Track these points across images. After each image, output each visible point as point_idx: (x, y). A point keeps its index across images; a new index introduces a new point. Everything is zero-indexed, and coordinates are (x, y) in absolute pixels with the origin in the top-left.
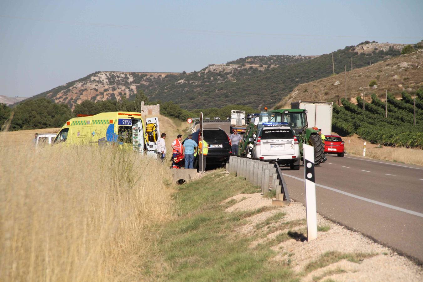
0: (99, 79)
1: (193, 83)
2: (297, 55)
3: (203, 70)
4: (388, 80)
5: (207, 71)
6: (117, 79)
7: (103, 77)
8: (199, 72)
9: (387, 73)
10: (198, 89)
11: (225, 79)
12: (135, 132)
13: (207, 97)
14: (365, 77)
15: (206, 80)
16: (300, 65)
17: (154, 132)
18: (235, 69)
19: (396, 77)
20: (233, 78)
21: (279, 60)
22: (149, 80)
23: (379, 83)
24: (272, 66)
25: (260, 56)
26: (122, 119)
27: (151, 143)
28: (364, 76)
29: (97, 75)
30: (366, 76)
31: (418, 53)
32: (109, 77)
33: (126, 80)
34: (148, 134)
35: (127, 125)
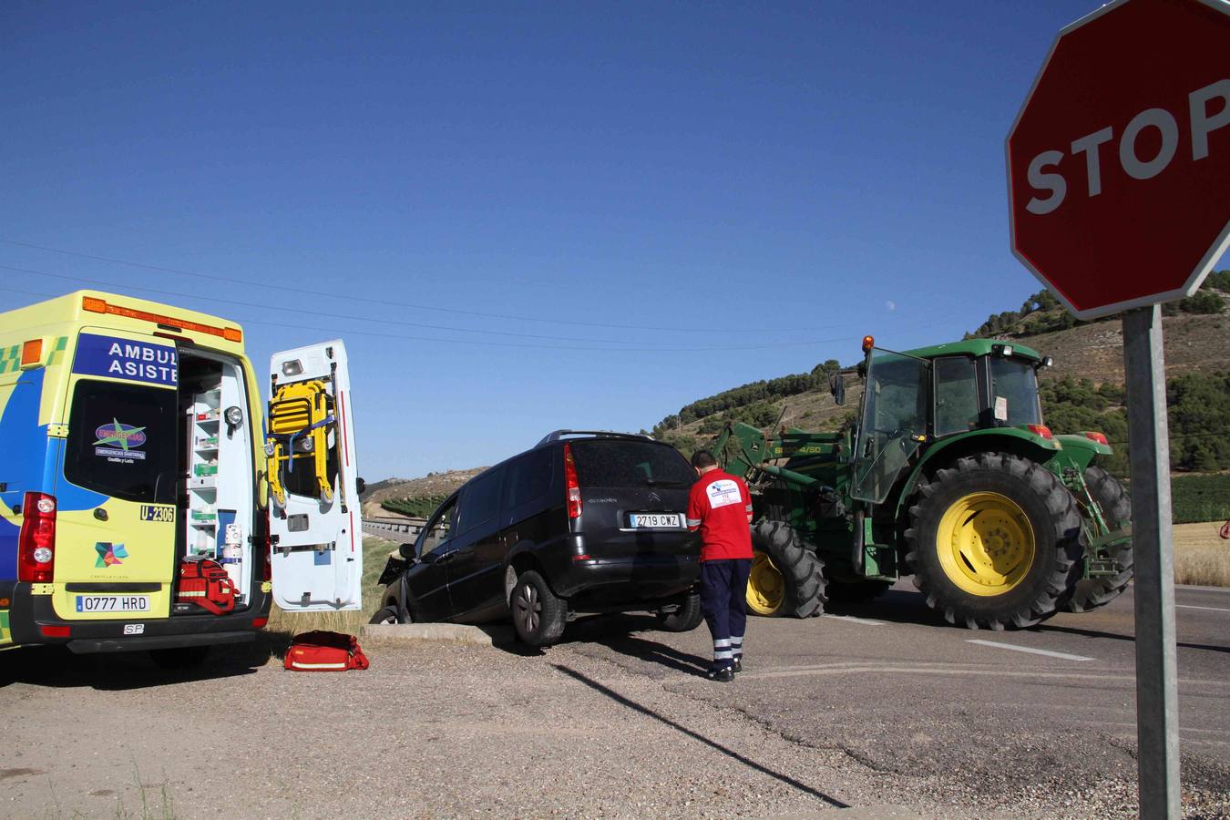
12: (206, 436)
17: (318, 433)
26: (111, 340)
27: (297, 504)
34: (280, 446)
35: (137, 377)
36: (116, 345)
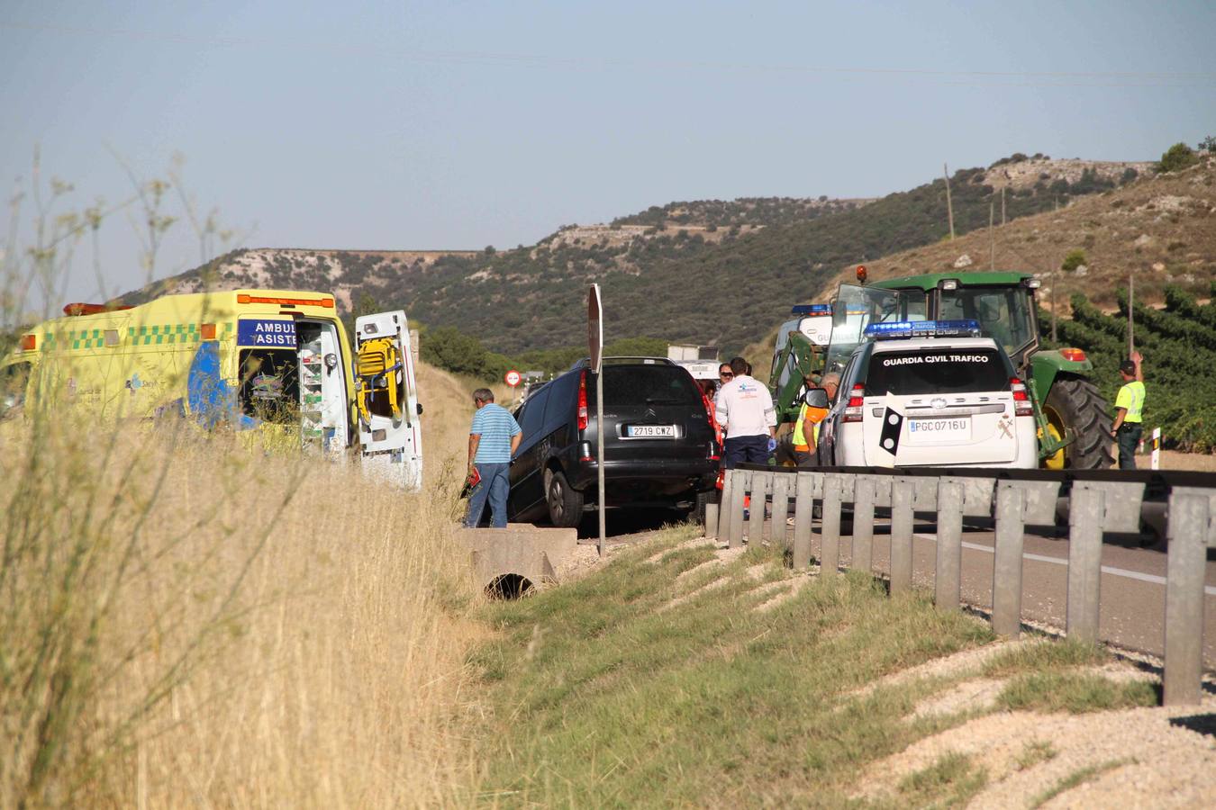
0: (245, 271)
1: (515, 279)
2: (815, 196)
3: (545, 241)
4: (1121, 249)
5: (555, 243)
6: (296, 270)
7: (256, 266)
8: (532, 248)
9: (1116, 229)
10: (532, 296)
11: (607, 268)
12: (311, 373)
13: (558, 318)
14: (1049, 241)
15: (553, 270)
16: (826, 226)
17: (390, 375)
18: (637, 238)
19: (1144, 240)
20: (630, 265)
21: (762, 213)
22: (388, 272)
23: (1094, 258)
24: (745, 228)
25: (708, 202)
26: (256, 322)
27: (378, 422)
28: (1046, 239)
29: (238, 259)
30: (1052, 239)
31: (1209, 167)
32: (274, 264)
33: (322, 273)
34: (365, 383)
35: (272, 344)
36: (259, 325)
